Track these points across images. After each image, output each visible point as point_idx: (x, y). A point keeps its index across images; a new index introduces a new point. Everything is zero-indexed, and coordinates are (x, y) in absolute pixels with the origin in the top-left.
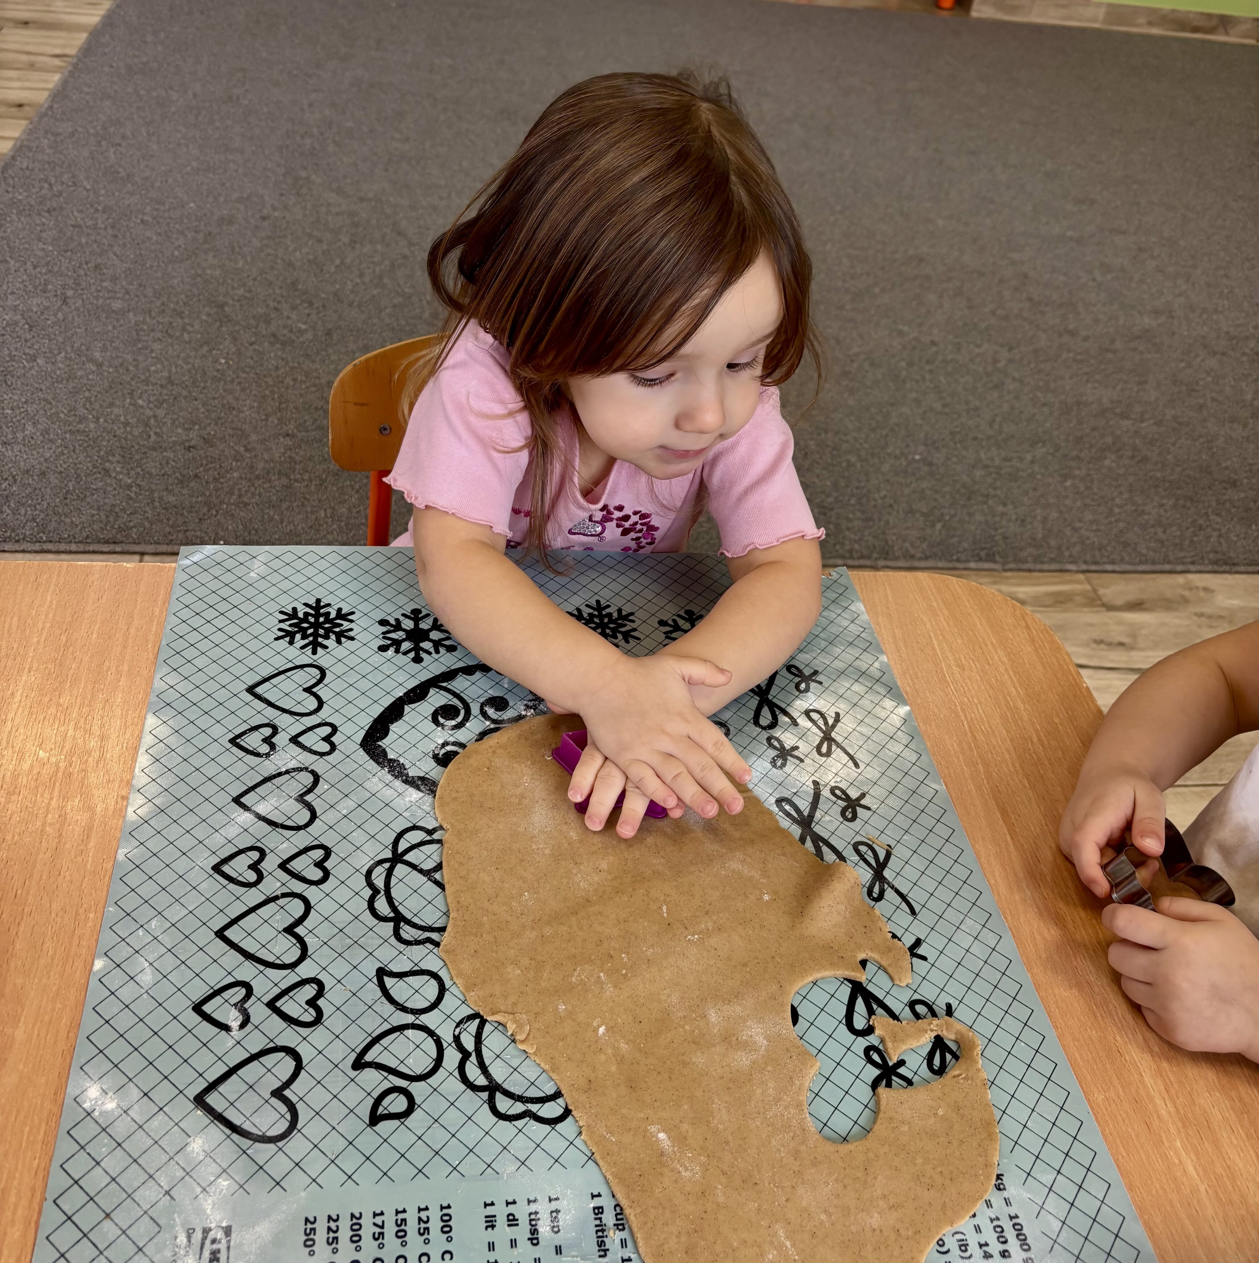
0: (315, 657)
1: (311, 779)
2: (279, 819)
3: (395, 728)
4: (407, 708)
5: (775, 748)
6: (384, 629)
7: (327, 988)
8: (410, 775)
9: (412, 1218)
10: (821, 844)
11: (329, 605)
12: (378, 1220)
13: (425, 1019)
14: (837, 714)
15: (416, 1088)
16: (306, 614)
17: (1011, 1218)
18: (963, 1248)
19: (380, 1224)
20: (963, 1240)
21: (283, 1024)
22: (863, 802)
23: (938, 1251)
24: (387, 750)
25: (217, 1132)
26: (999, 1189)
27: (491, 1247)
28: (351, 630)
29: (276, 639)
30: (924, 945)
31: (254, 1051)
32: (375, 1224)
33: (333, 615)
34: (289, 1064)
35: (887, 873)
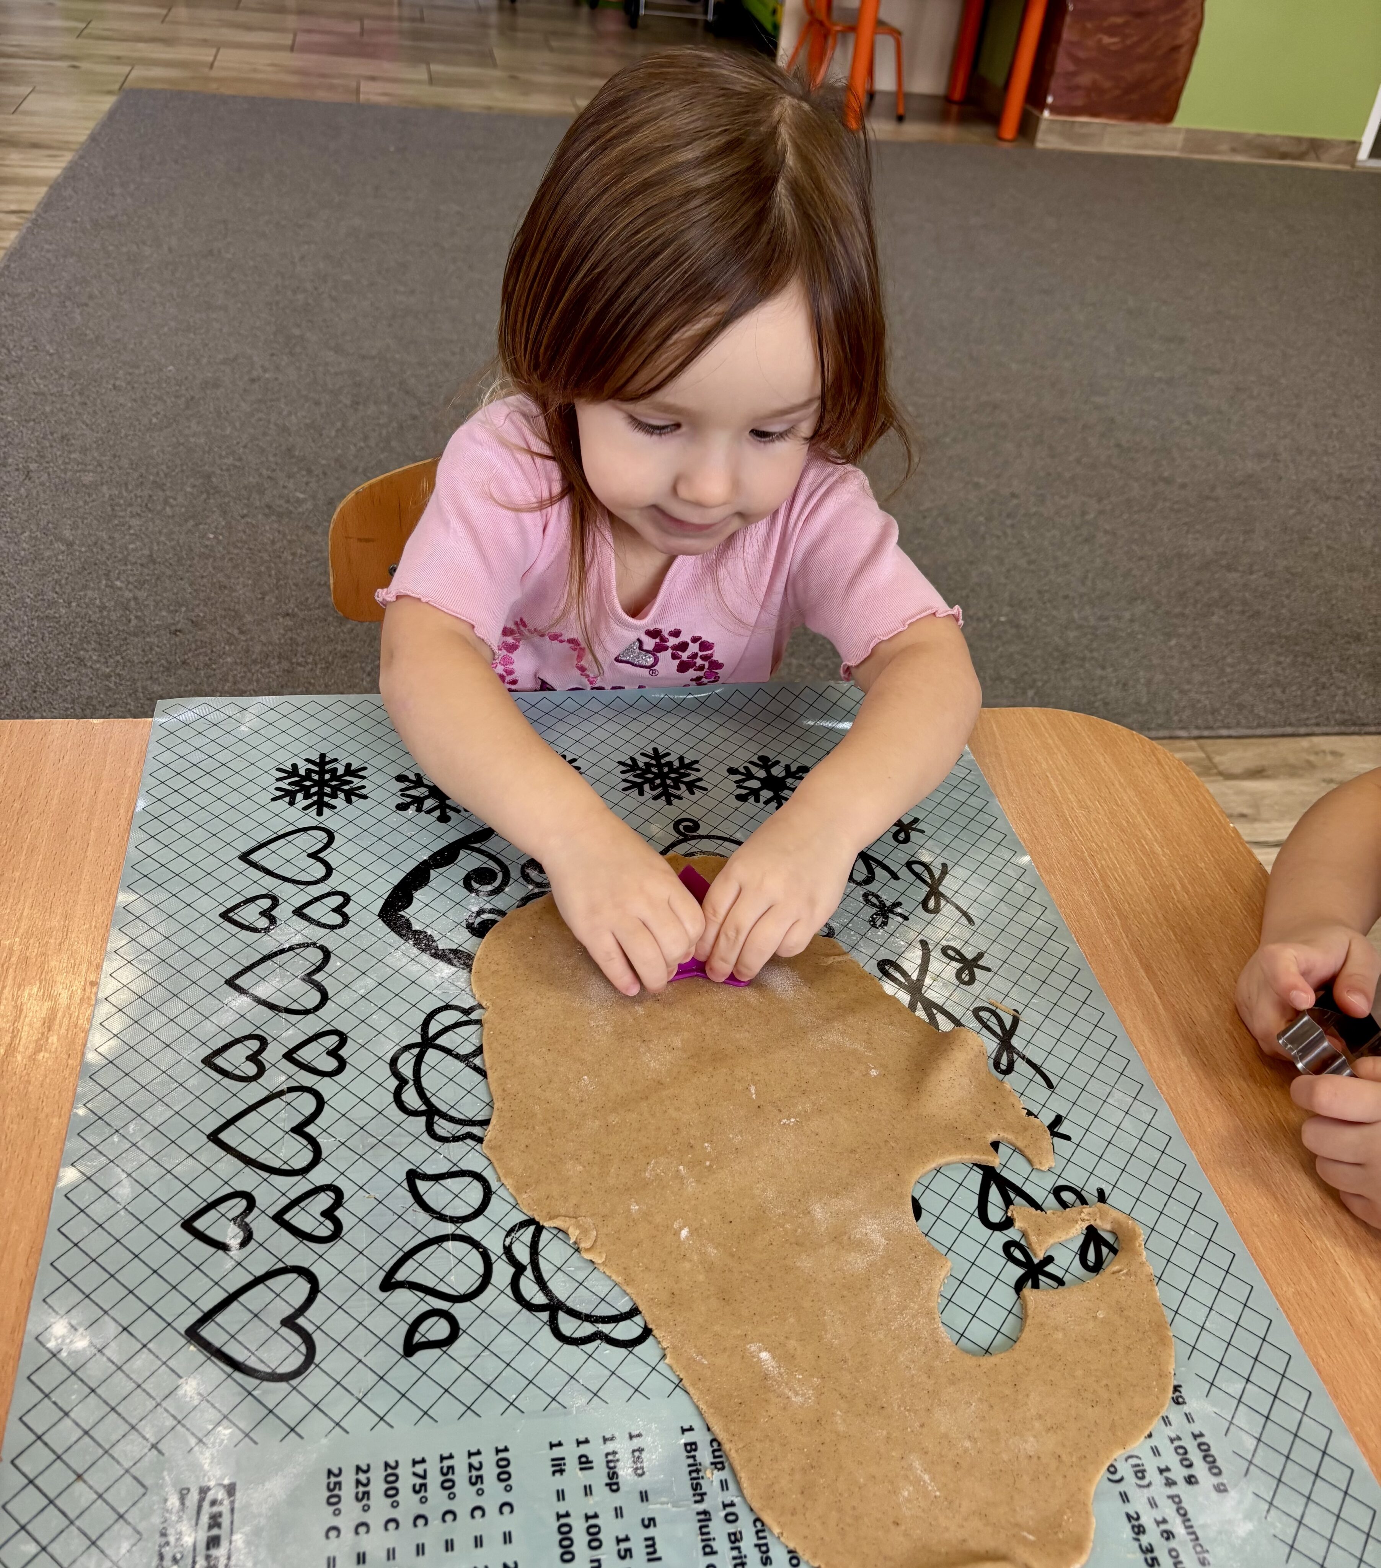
0: (320, 819)
1: (319, 955)
2: (283, 1003)
3: (420, 896)
4: (433, 873)
5: (874, 905)
6: (403, 785)
7: (346, 1197)
8: (440, 947)
9: (460, 1464)
10: (935, 1011)
11: (335, 760)
12: (419, 1469)
13: (469, 1228)
14: (944, 866)
15: (459, 1310)
16: (309, 771)
17: (1195, 1437)
18: (1140, 1475)
19: (421, 1473)
20: (1138, 1465)
21: (293, 1240)
22: (981, 963)
23: (1110, 1480)
24: (412, 920)
25: (215, 1370)
26: (1178, 1403)
27: (561, 1495)
28: (363, 787)
29: (273, 800)
30: (1066, 1123)
31: (260, 1272)
32: (415, 1474)
33: (341, 771)
34: (304, 1287)
35: (1015, 1042)
